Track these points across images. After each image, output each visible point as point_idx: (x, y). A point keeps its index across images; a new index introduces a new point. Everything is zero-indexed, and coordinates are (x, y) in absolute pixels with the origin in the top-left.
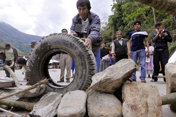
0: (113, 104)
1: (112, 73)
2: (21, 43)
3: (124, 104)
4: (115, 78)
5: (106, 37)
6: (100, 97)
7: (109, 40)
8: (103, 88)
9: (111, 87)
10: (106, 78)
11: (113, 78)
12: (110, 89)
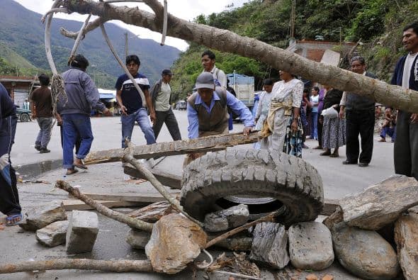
0: (382, 250)
1: (381, 200)
2: (35, 43)
3: (403, 252)
4: (387, 210)
5: (269, 25)
6: (357, 236)
7: (277, 33)
8: (365, 224)
9: (377, 223)
10: (373, 210)
11: (383, 210)
12: (375, 225)
